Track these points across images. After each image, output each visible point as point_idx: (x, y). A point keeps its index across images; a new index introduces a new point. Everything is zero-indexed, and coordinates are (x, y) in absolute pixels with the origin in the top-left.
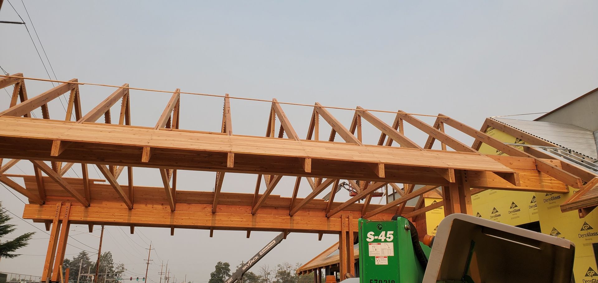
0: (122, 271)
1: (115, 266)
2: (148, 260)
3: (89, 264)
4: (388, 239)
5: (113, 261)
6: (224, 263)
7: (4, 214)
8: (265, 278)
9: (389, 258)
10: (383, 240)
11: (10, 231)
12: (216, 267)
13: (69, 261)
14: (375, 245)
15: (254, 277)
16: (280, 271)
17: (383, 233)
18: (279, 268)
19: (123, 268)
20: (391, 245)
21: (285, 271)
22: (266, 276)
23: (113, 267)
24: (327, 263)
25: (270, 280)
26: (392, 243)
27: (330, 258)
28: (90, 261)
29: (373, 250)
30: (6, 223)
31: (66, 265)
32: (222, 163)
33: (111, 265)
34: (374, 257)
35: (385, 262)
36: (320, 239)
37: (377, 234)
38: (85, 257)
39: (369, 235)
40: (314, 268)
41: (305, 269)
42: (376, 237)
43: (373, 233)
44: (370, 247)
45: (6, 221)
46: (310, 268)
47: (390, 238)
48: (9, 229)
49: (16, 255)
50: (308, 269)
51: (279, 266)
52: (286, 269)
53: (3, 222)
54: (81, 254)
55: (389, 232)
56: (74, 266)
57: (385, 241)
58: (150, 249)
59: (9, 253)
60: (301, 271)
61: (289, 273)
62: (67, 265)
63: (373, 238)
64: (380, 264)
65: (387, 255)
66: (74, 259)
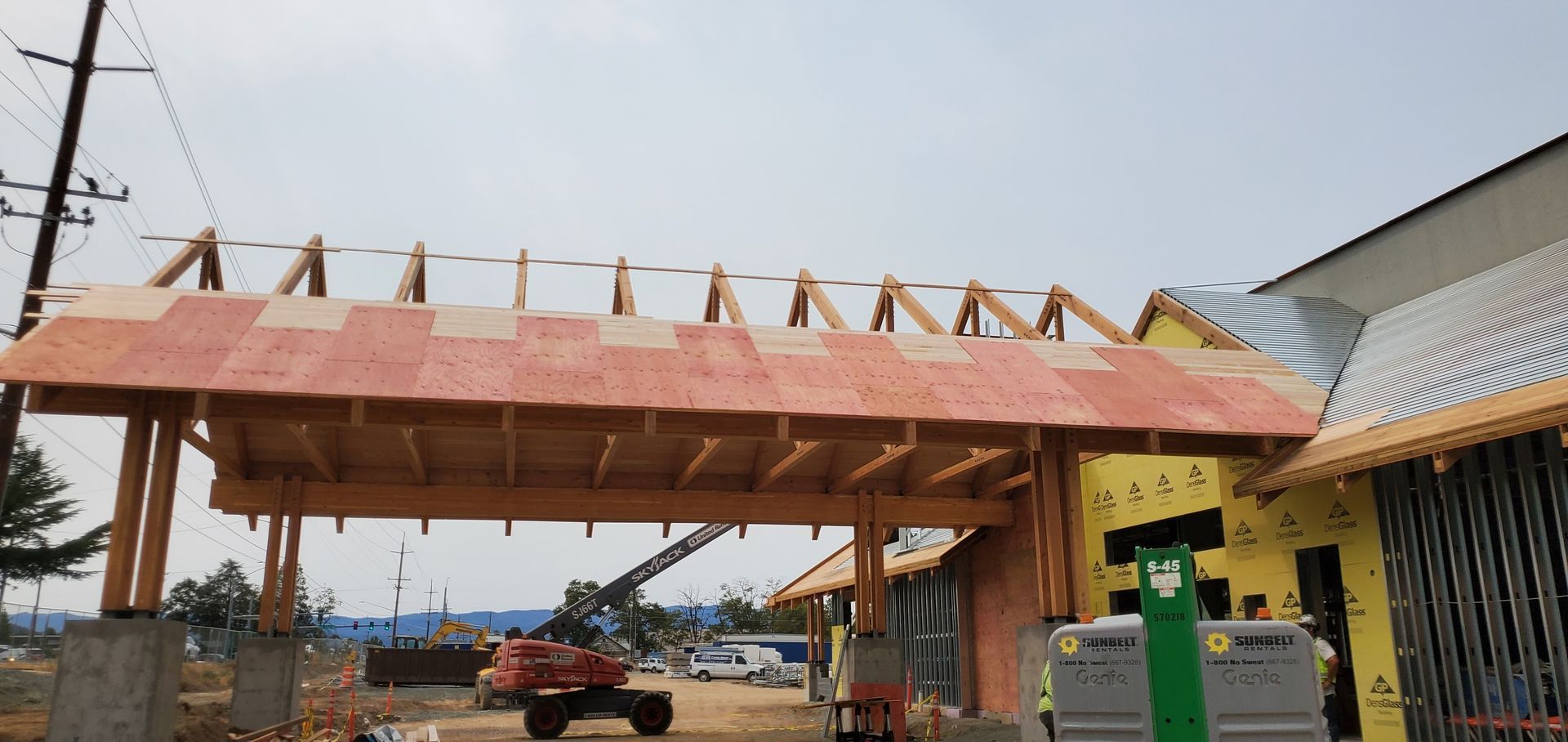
0: (330, 608)
1: (312, 595)
2: (399, 580)
3: (246, 590)
4: (1173, 569)
5: (306, 581)
6: (585, 582)
7: (52, 475)
8: (689, 617)
9: (1176, 589)
10: (1167, 570)
11: (70, 515)
12: (568, 592)
13: (196, 583)
14: (1160, 577)
15: (663, 615)
16: (725, 599)
17: (1167, 562)
18: (725, 592)
19: (331, 600)
20: (1178, 575)
21: (739, 600)
22: (694, 613)
23: (307, 598)
24: (835, 584)
25: (703, 622)
26: (1179, 574)
27: (841, 571)
28: (247, 582)
29: (1156, 581)
30: (60, 497)
31: (187, 593)
32: (631, 421)
33: (301, 592)
34: (1157, 590)
35: (1172, 594)
36: (815, 537)
37: (1160, 563)
38: (234, 573)
39: (1149, 565)
40: (806, 594)
41: (786, 596)
42: (1159, 567)
43: (1155, 563)
44: (1153, 579)
45: (58, 492)
46: (798, 596)
47: (1175, 567)
48: (65, 511)
49: (87, 574)
50: (793, 597)
51: (723, 587)
52: (741, 595)
53: (52, 492)
54: (225, 566)
55: (1174, 562)
56: (209, 594)
57: (1170, 571)
58: (402, 553)
59: (71, 567)
60: (777, 601)
61: (749, 605)
62: (192, 594)
63: (1155, 569)
64: (1165, 596)
65: (1173, 586)
66: (208, 577)
